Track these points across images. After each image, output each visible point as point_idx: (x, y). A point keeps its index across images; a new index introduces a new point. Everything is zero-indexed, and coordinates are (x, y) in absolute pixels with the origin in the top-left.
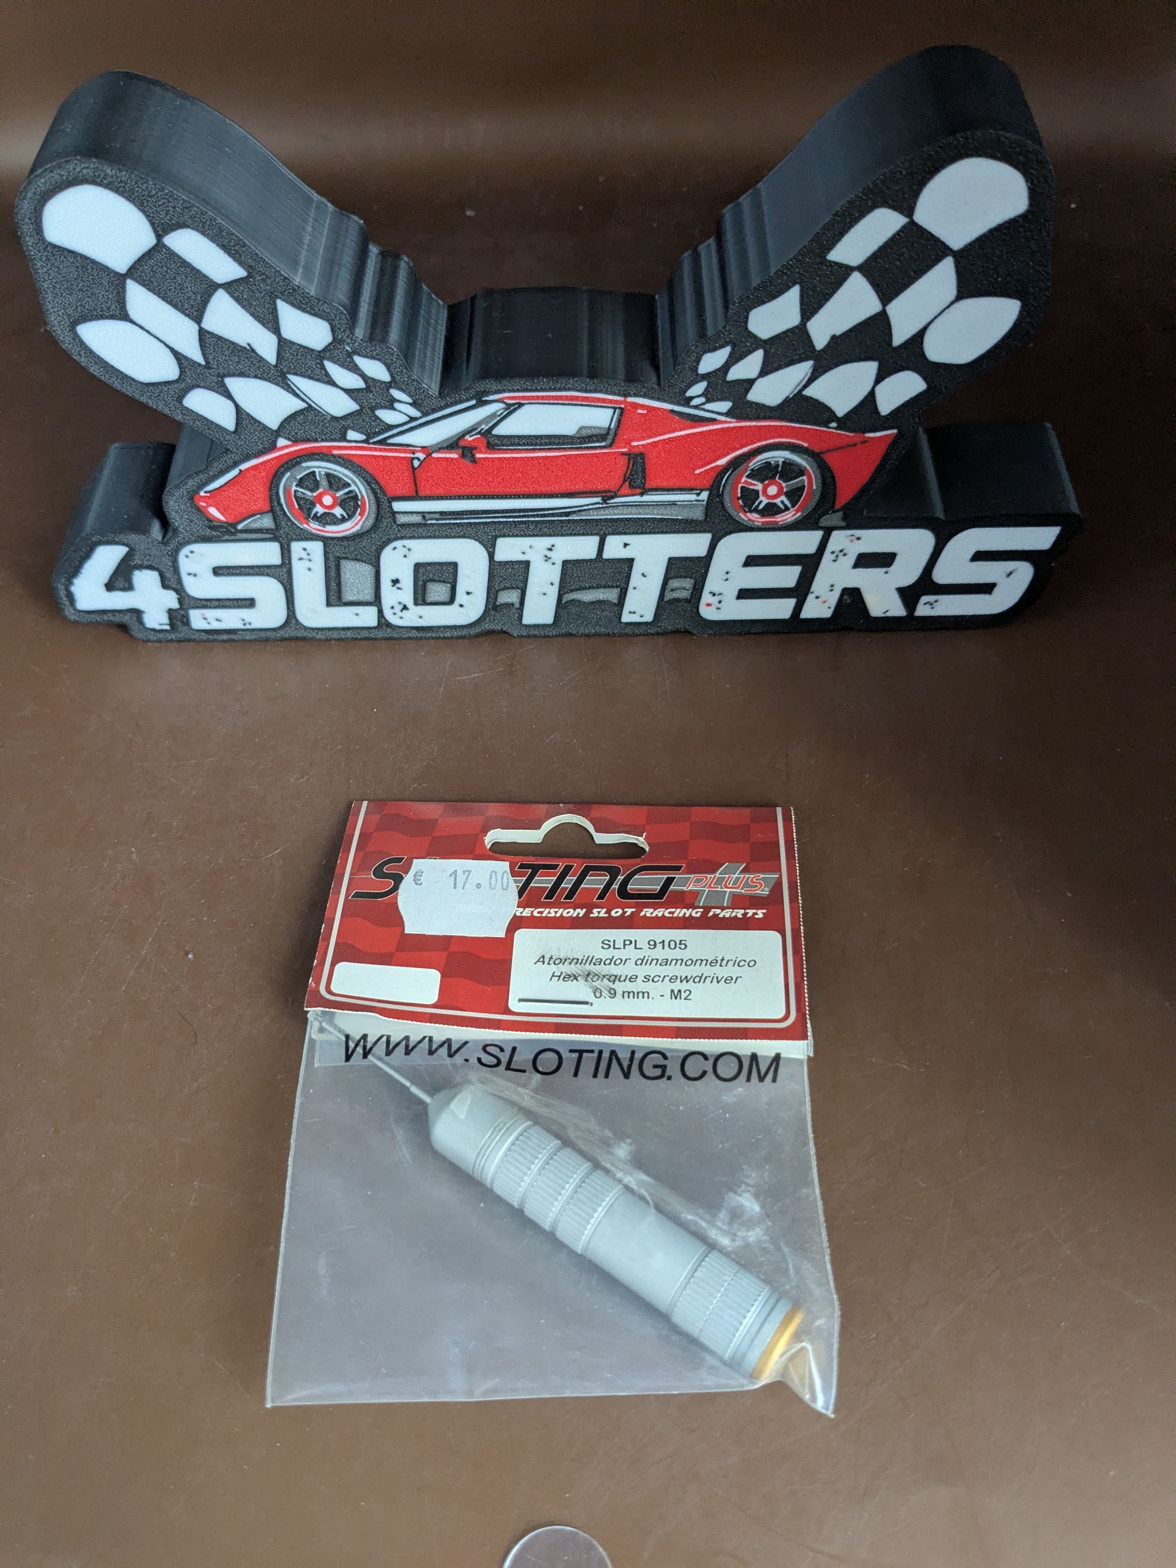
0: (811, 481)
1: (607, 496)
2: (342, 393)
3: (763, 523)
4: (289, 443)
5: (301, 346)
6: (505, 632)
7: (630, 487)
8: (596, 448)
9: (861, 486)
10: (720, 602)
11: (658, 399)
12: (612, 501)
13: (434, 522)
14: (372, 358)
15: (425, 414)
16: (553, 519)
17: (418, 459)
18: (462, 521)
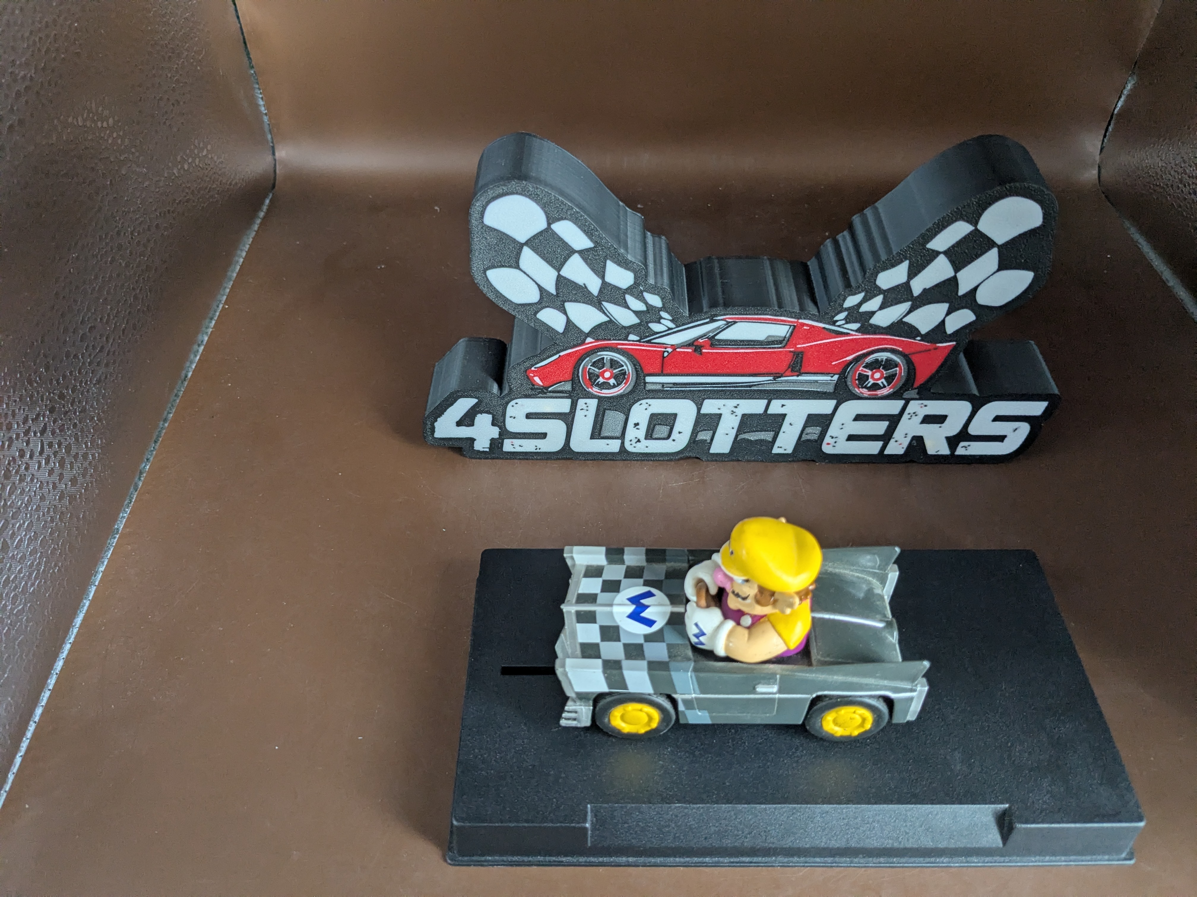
0: (901, 371)
1: (777, 376)
2: (632, 313)
3: (869, 395)
4: (593, 341)
5: (615, 286)
6: (698, 458)
7: (791, 371)
8: (775, 348)
9: (930, 374)
10: (835, 442)
11: (817, 321)
12: (779, 379)
13: (669, 389)
14: (655, 294)
15: (677, 327)
16: (741, 389)
17: (668, 352)
18: (686, 389)
